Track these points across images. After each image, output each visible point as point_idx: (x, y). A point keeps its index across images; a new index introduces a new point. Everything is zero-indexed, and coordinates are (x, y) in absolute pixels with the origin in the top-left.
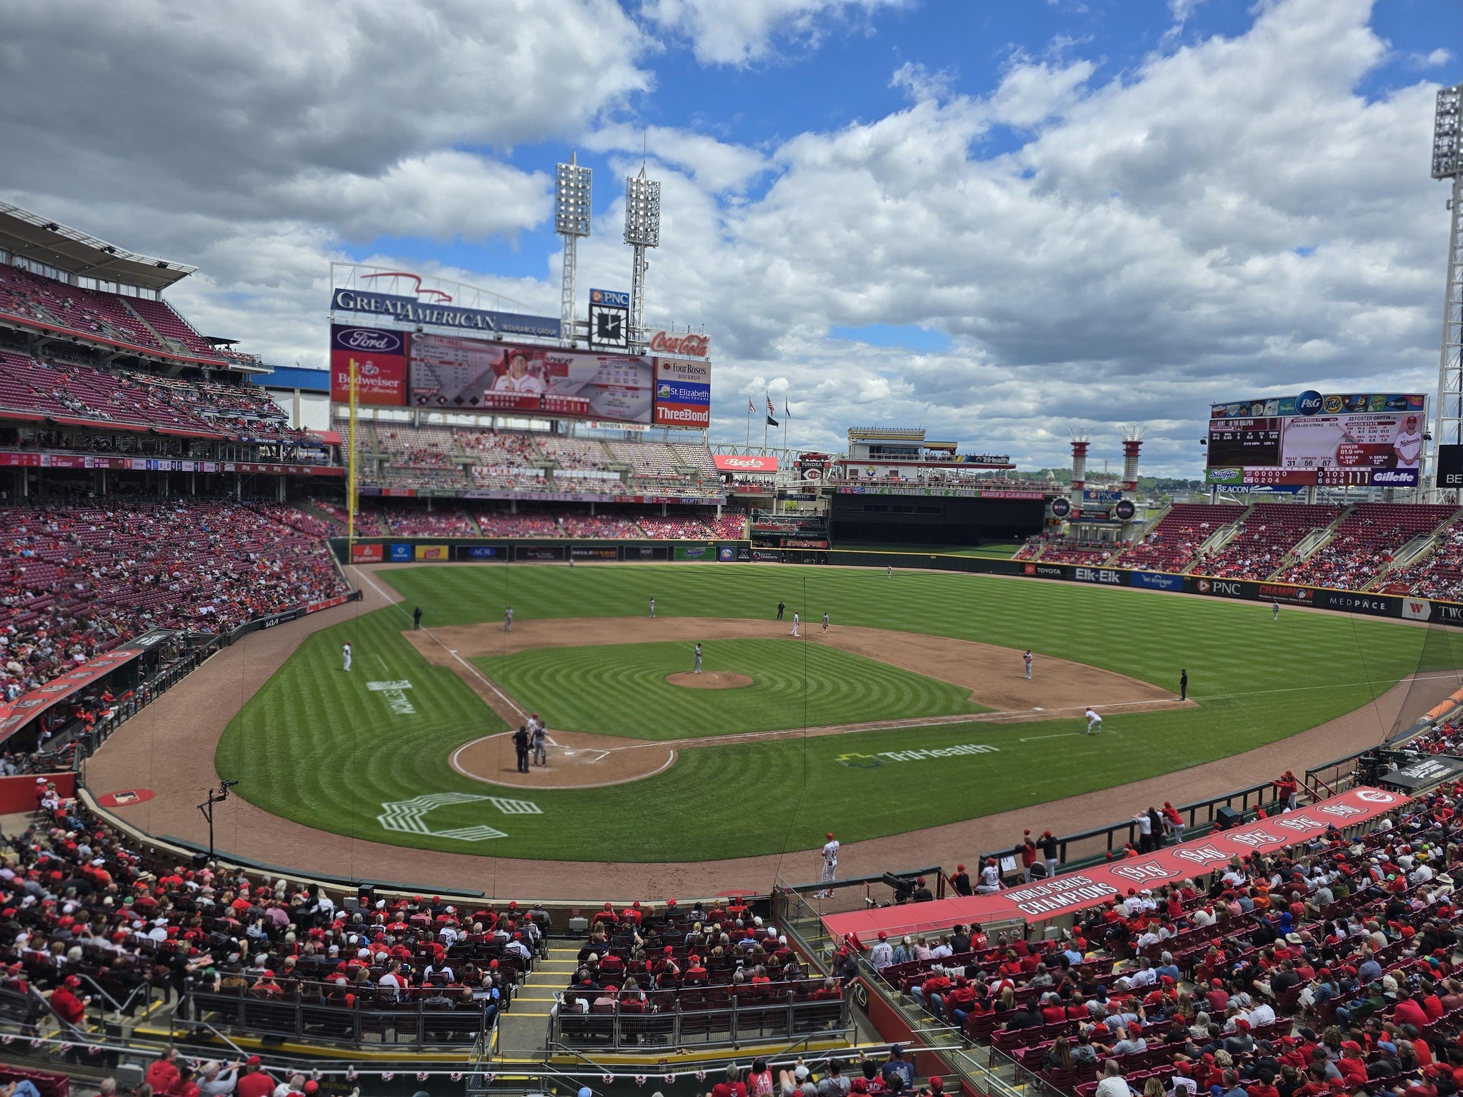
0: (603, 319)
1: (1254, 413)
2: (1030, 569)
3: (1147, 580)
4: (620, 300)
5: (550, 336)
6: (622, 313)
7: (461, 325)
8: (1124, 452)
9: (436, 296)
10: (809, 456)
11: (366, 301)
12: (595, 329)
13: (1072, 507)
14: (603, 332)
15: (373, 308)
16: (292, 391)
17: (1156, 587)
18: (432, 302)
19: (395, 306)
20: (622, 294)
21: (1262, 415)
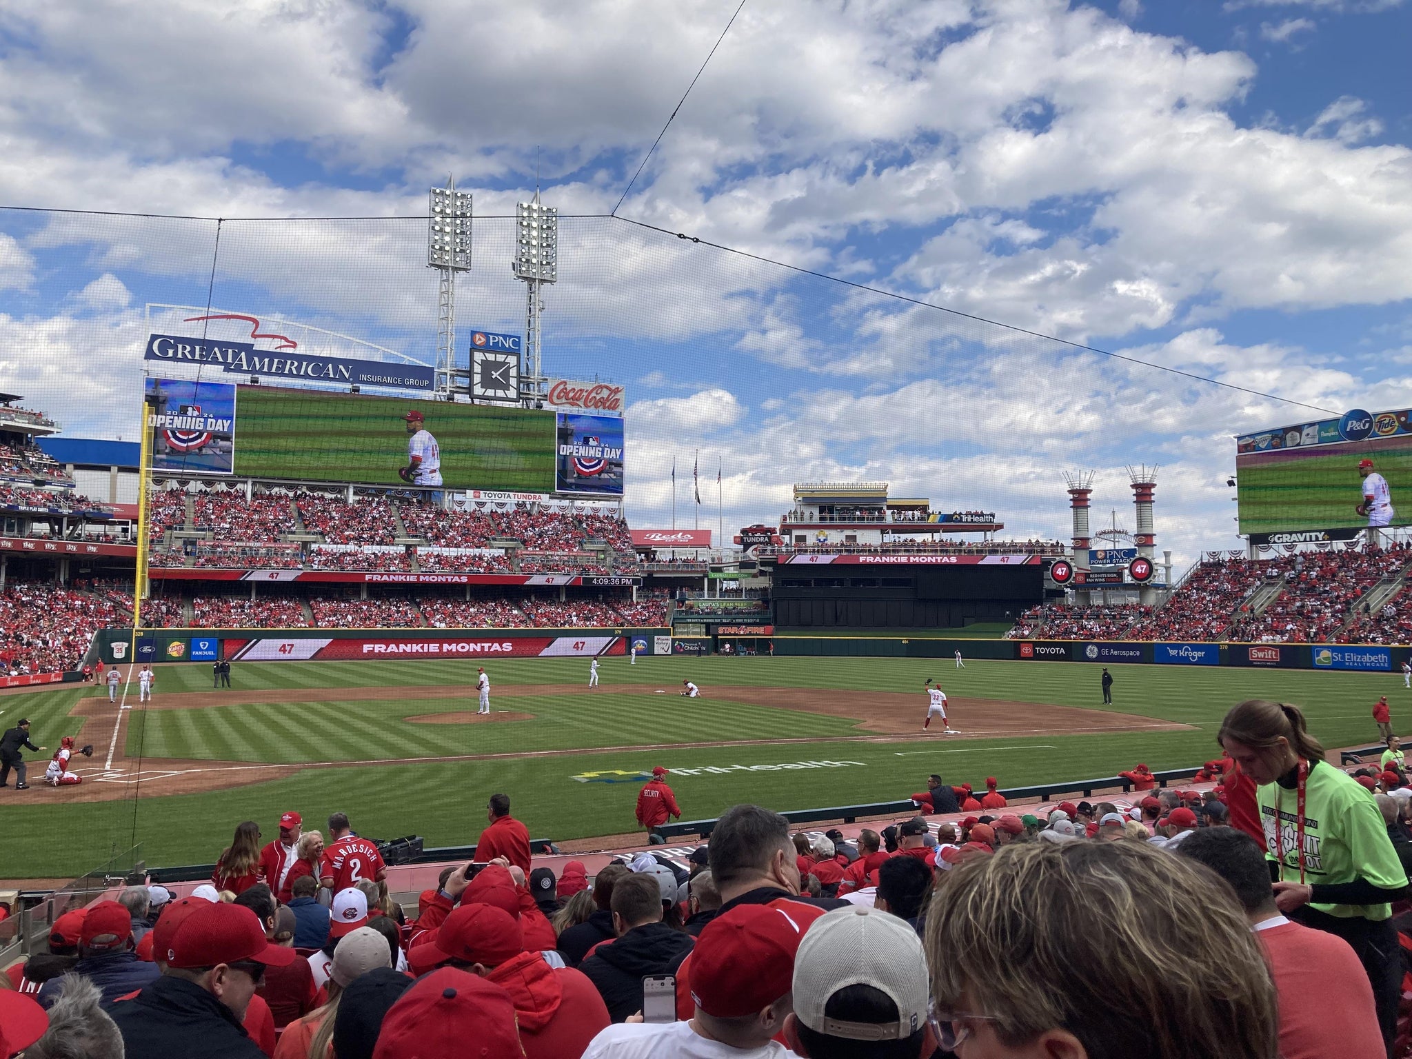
0: (486, 365)
1: (1289, 443)
2: (1026, 650)
3: (1173, 652)
4: (508, 344)
5: (420, 387)
6: (512, 360)
7: (306, 376)
8: (1135, 498)
9: (278, 342)
10: (750, 530)
11: (188, 348)
12: (477, 378)
13: (1075, 569)
14: (487, 382)
15: (197, 357)
16: (108, 469)
17: (1185, 661)
18: (272, 349)
19: (225, 355)
20: (510, 337)
21: (1298, 445)
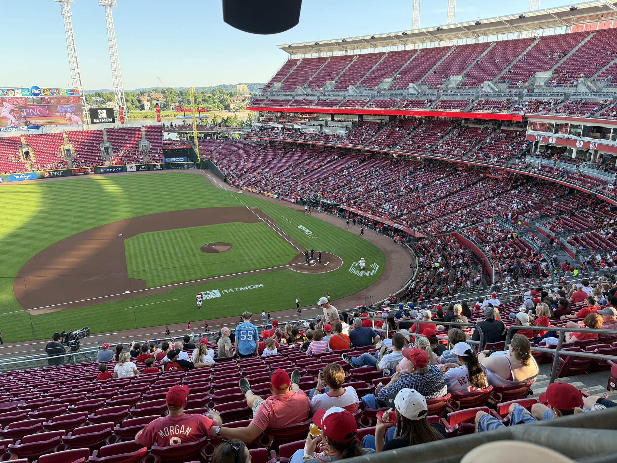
1: (10, 95)
3: (17, 177)
17: (23, 179)
21: (14, 95)
